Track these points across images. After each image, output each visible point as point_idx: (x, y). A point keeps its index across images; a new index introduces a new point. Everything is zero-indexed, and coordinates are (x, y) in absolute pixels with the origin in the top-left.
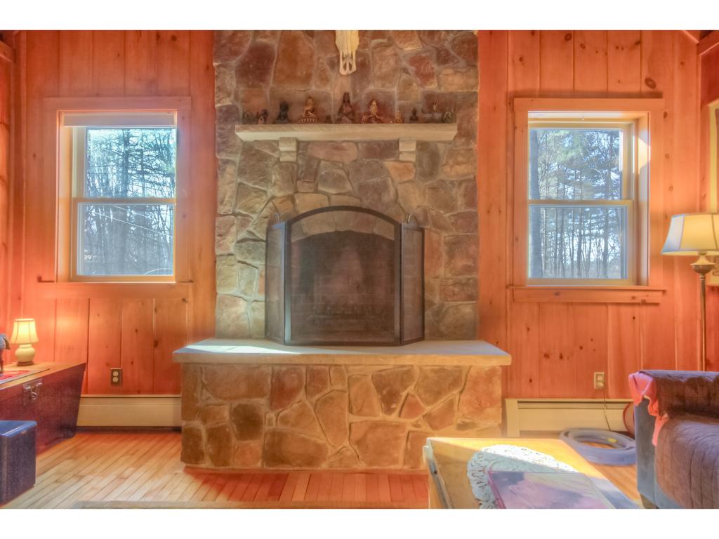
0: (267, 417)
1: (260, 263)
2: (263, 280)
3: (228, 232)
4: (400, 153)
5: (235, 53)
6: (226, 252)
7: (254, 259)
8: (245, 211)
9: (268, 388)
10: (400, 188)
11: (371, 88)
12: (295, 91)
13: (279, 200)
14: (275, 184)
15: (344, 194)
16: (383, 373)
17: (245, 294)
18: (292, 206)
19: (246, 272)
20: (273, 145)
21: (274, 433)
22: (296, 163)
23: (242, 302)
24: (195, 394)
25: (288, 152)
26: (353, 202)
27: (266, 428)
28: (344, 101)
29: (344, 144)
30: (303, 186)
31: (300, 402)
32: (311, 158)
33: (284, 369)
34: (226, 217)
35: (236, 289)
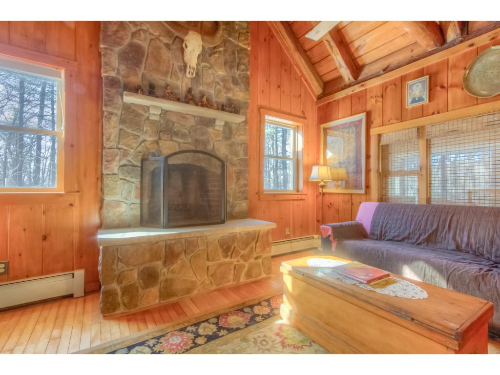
0: (162, 271)
1: (137, 181)
2: (139, 191)
3: (113, 160)
4: (216, 125)
6: (112, 173)
7: (132, 177)
8: (127, 147)
9: (163, 254)
10: (216, 143)
11: (201, 88)
12: (159, 79)
13: (149, 143)
14: (146, 132)
15: (187, 143)
16: (224, 238)
17: (127, 199)
18: (157, 147)
19: (127, 186)
20: (147, 109)
21: (167, 281)
22: (159, 122)
23: (124, 205)
24: (113, 266)
25: (155, 115)
26: (193, 148)
27: (161, 278)
28: (189, 92)
29: (187, 116)
30: (164, 137)
31: (181, 259)
32: (168, 121)
33: (173, 242)
34: (112, 149)
35: (119, 196)
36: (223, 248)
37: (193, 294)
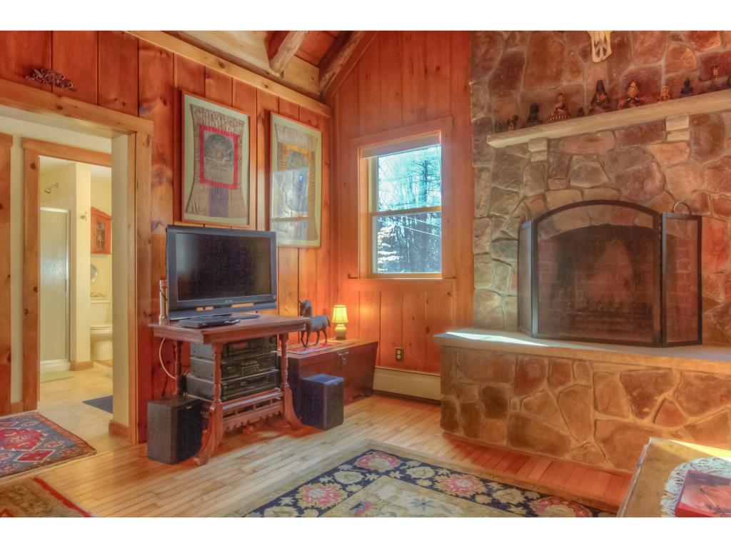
0: (512, 401)
1: (513, 261)
2: (516, 276)
3: (483, 233)
4: (669, 133)
5: (487, 69)
6: (483, 251)
7: (507, 256)
8: (499, 213)
9: (512, 373)
10: (668, 173)
11: (632, 67)
12: (545, 91)
13: (531, 199)
14: (526, 185)
15: (599, 187)
16: (633, 373)
17: (500, 289)
18: (542, 204)
19: (500, 269)
20: (523, 147)
21: (518, 417)
22: (547, 161)
23: (496, 297)
24: (451, 373)
25: (539, 152)
27: (510, 411)
28: (597, 90)
29: (599, 135)
30: (553, 184)
31: (542, 391)
32: (562, 154)
33: (527, 359)
34: (482, 220)
35: (491, 285)
36: (631, 395)
37: (562, 458)
